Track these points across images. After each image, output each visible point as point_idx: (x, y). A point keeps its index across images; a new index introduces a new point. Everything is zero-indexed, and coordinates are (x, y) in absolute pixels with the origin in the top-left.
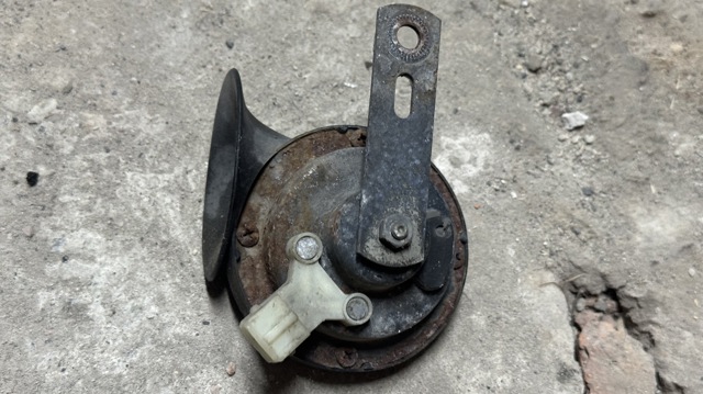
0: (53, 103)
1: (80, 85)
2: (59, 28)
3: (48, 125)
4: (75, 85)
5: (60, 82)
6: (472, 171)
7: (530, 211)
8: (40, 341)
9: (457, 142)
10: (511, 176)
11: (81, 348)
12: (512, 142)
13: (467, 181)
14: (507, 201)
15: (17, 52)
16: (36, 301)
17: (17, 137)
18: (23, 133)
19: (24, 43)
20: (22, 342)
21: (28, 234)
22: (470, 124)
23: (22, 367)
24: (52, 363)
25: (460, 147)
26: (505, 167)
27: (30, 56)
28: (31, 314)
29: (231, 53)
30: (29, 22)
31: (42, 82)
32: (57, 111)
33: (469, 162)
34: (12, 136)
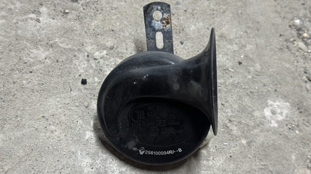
0: (105, 52)
1: (118, 47)
2: (112, 21)
3: (102, 61)
4: (115, 46)
5: (109, 44)
6: (280, 118)
7: (303, 141)
8: (84, 153)
9: (275, 104)
10: (297, 124)
11: (101, 160)
12: (299, 109)
13: (278, 122)
14: (293, 134)
15: (93, 28)
16: (85, 135)
17: (88, 63)
18: (90, 62)
19: (97, 25)
20: (77, 152)
21: (86, 106)
22: (281, 97)
23: (75, 163)
24: (88, 164)
25: (276, 106)
26: (295, 119)
27: (99, 31)
28: (82, 140)
29: (182, 46)
30: (100, 17)
31: (102, 42)
32: (106, 56)
33: (279, 114)
34: (86, 62)
